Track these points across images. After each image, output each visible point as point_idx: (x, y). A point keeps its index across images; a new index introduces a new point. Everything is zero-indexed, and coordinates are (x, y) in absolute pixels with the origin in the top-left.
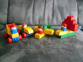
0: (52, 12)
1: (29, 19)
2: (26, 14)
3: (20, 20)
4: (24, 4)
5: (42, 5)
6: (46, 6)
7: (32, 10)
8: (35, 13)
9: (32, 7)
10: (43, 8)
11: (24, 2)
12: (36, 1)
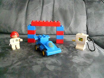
0: (52, 16)
1: (20, 26)
2: (17, 19)
3: (8, 27)
4: (14, 6)
5: (39, 7)
6: (43, 9)
7: (25, 14)
8: (28, 19)
9: (25, 10)
10: (39, 11)
11: (14, 4)
12: (30, 2)
